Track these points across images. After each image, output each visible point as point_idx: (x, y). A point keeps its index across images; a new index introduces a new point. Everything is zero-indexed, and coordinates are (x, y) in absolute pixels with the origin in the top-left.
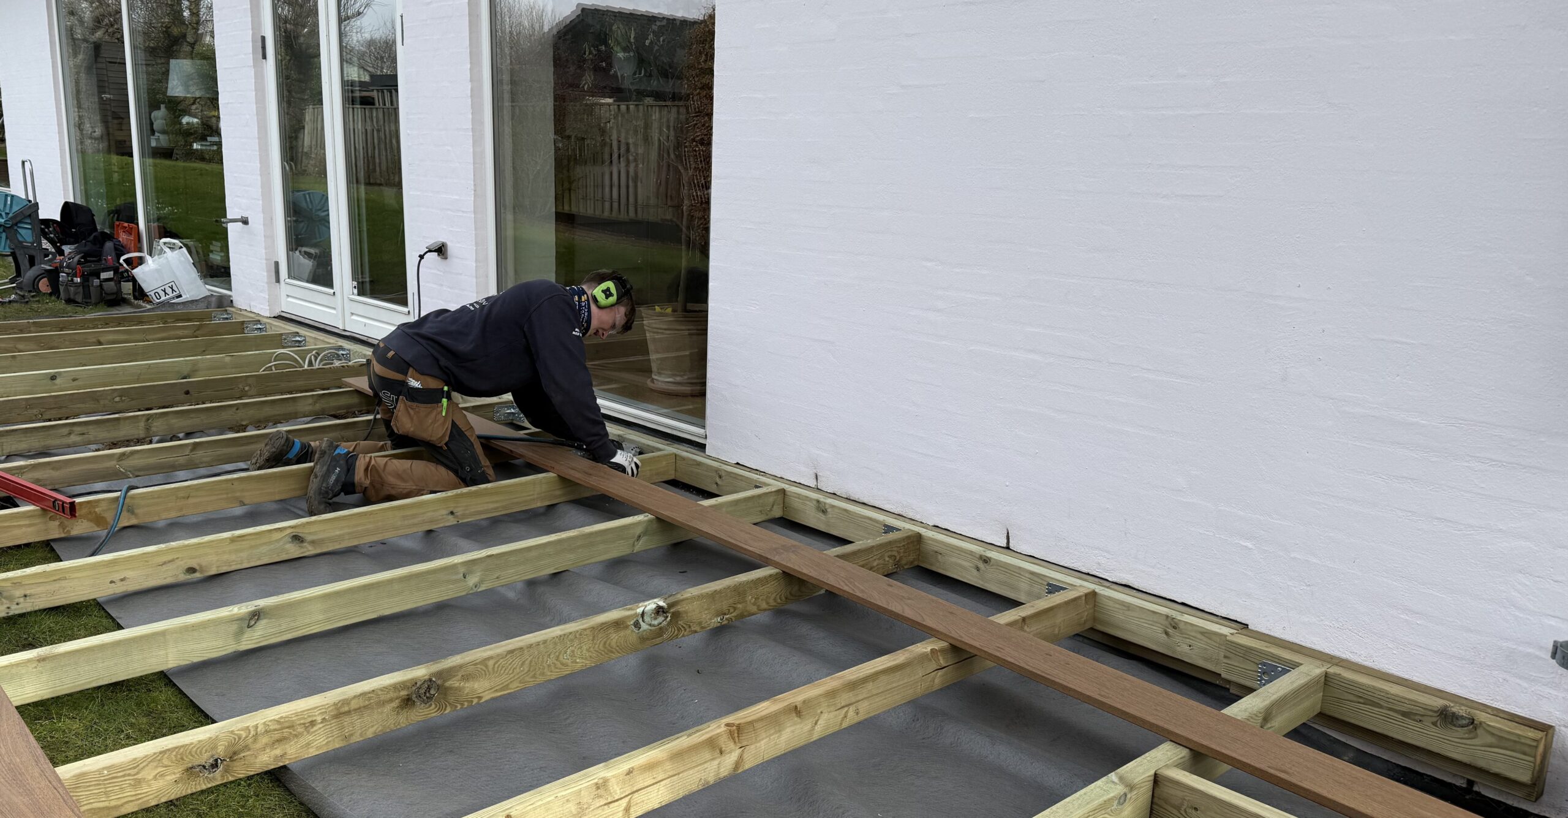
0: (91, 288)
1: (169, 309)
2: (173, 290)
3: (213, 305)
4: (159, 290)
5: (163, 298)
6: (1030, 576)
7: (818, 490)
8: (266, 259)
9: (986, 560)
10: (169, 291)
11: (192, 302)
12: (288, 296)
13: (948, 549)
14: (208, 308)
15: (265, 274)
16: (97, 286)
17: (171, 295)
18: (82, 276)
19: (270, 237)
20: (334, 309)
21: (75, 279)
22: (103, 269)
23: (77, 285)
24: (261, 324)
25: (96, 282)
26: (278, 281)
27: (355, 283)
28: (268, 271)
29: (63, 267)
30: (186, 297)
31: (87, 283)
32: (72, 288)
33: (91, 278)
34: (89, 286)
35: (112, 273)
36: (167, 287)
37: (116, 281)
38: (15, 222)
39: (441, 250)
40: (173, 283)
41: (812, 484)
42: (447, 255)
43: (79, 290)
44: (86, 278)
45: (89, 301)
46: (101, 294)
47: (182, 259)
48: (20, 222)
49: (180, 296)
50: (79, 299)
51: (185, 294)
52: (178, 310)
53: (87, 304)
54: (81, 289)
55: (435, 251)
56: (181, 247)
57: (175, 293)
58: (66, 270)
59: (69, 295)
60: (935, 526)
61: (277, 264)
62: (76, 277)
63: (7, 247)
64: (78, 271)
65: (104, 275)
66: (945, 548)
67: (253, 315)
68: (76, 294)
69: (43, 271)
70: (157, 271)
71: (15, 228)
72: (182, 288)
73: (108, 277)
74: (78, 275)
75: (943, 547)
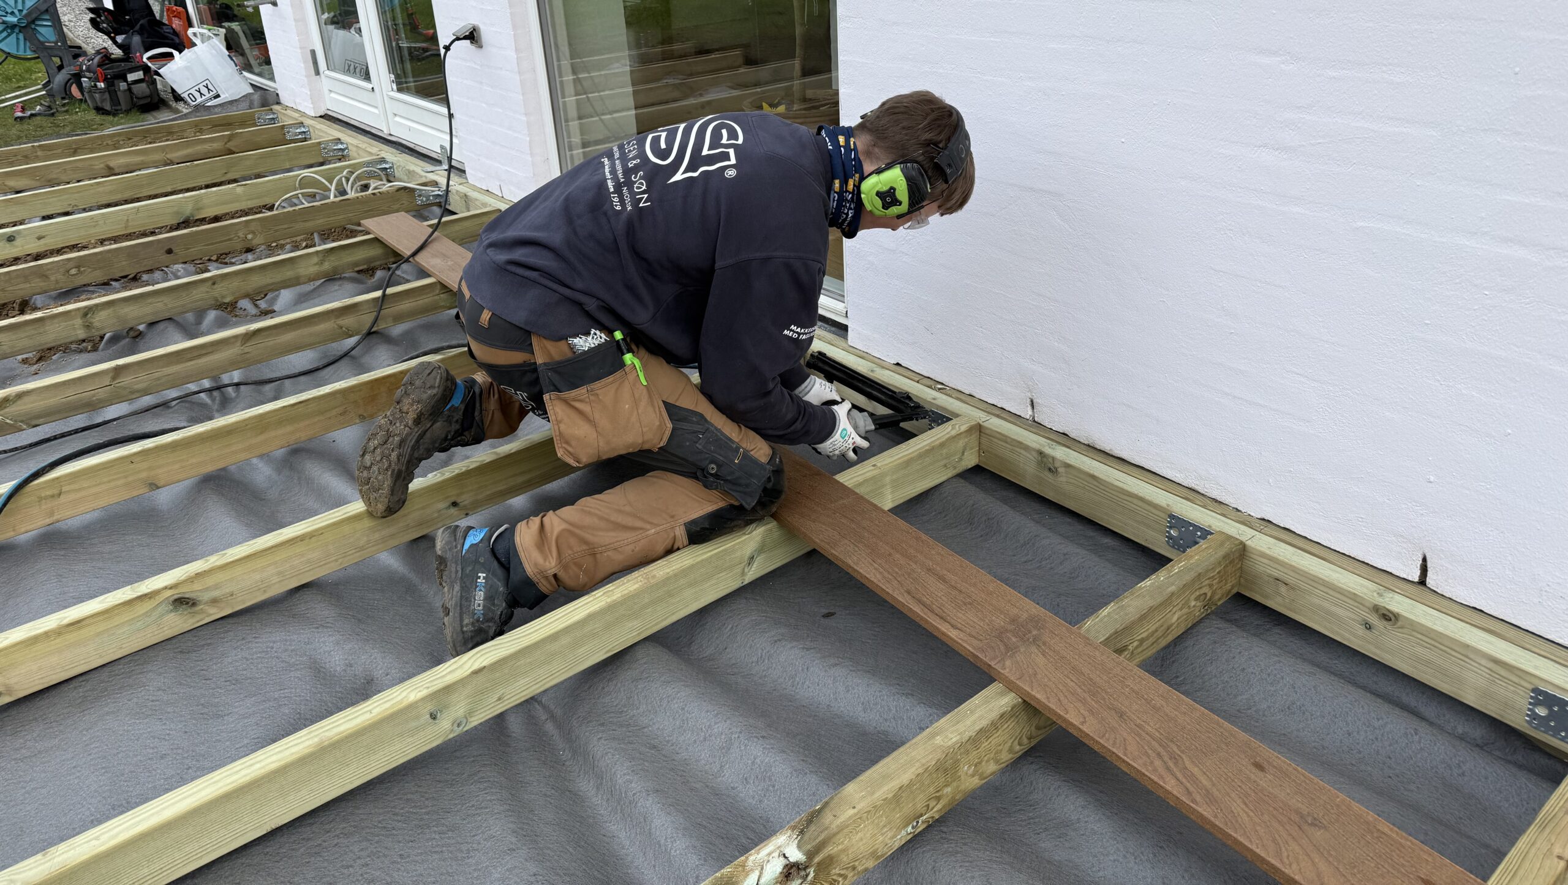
0: (118, 93)
1: (204, 113)
2: (209, 89)
3: (256, 103)
4: (193, 91)
5: (199, 100)
6: (1491, 665)
7: (1036, 426)
8: (301, 48)
9: (1388, 617)
10: (204, 91)
11: (231, 102)
12: (330, 91)
13: (1303, 579)
14: (251, 108)
15: (302, 65)
16: (125, 91)
17: (208, 96)
18: (105, 80)
19: (301, 20)
20: (376, 107)
21: (98, 84)
22: (129, 69)
23: (102, 91)
24: (304, 127)
25: (123, 86)
26: (317, 73)
27: (393, 76)
28: (305, 62)
29: (84, 71)
30: (225, 97)
31: (113, 88)
32: (97, 95)
33: (116, 82)
34: (116, 91)
35: (141, 73)
36: (201, 86)
37: (147, 82)
38: (30, 20)
39: (472, 36)
40: (207, 82)
41: (1027, 413)
42: (481, 42)
43: (105, 97)
44: (110, 82)
45: (119, 108)
46: (132, 98)
47: (214, 51)
48: (37, 19)
49: (218, 96)
50: (108, 107)
51: (224, 94)
52: (216, 114)
53: (114, 114)
54: (107, 95)
55: (465, 38)
56: (209, 38)
57: (211, 93)
58: (87, 74)
59: (97, 103)
60: (1263, 519)
61: (313, 52)
62: (99, 82)
63: (28, 50)
64: (100, 75)
65: (131, 77)
66: (1297, 576)
67: (296, 115)
68: (103, 101)
69: (69, 76)
70: (187, 68)
71: (33, 26)
72: (219, 86)
73: (136, 78)
74: (100, 79)
75: (1292, 574)
